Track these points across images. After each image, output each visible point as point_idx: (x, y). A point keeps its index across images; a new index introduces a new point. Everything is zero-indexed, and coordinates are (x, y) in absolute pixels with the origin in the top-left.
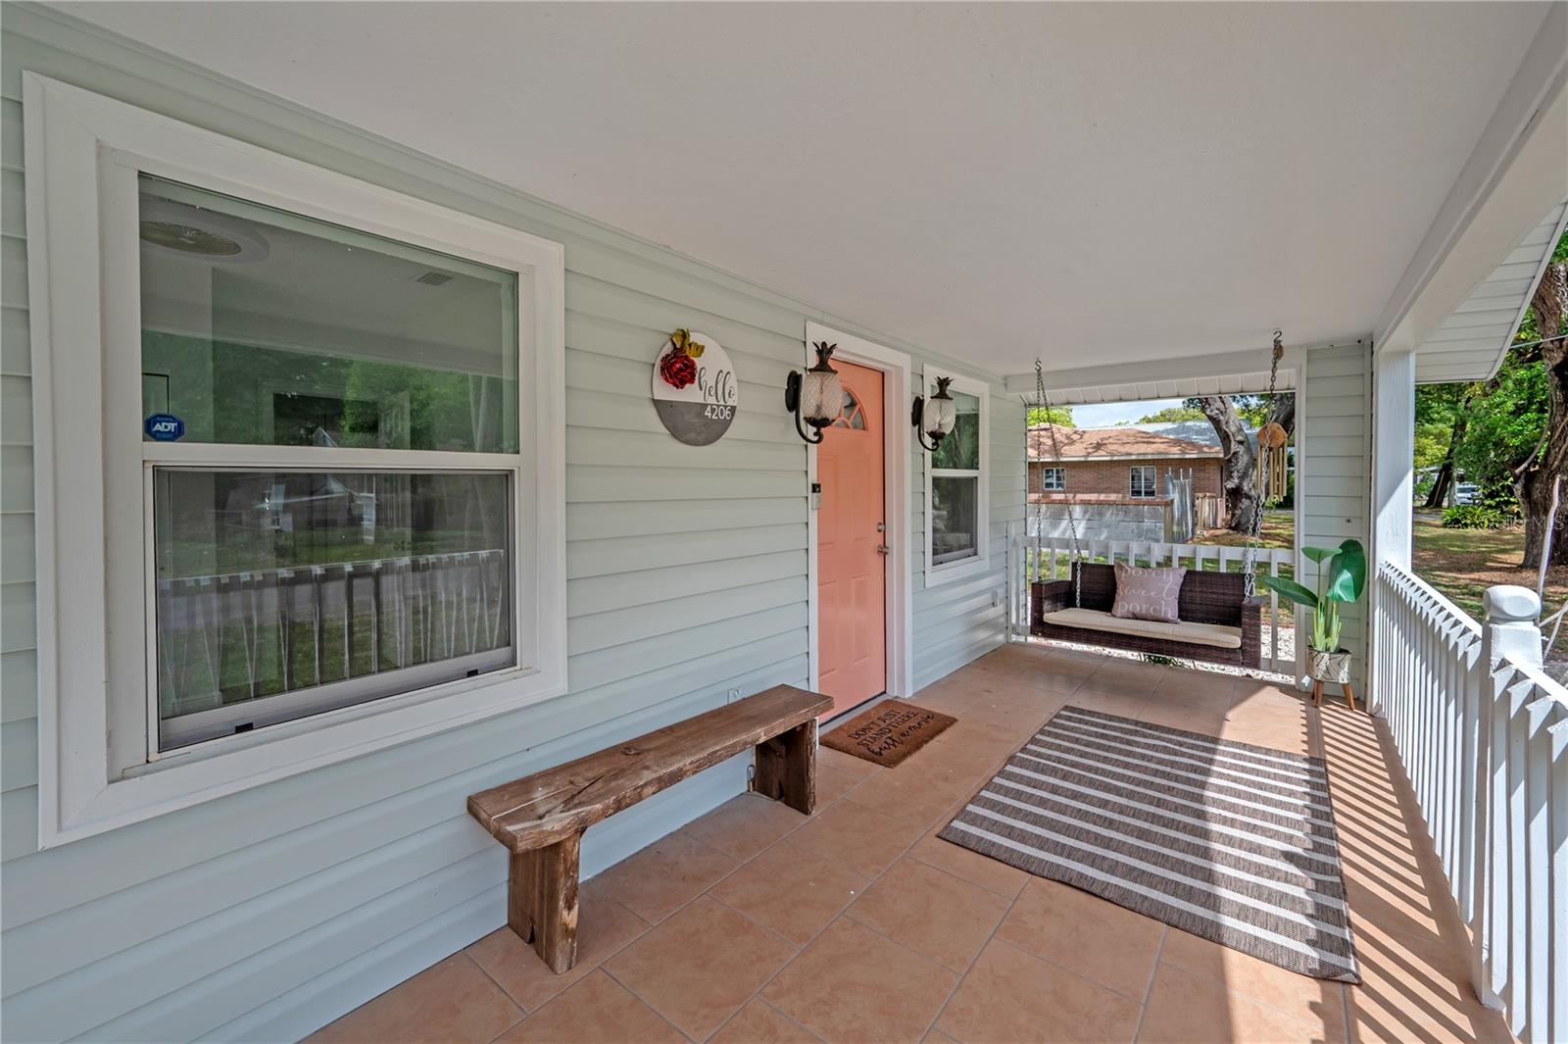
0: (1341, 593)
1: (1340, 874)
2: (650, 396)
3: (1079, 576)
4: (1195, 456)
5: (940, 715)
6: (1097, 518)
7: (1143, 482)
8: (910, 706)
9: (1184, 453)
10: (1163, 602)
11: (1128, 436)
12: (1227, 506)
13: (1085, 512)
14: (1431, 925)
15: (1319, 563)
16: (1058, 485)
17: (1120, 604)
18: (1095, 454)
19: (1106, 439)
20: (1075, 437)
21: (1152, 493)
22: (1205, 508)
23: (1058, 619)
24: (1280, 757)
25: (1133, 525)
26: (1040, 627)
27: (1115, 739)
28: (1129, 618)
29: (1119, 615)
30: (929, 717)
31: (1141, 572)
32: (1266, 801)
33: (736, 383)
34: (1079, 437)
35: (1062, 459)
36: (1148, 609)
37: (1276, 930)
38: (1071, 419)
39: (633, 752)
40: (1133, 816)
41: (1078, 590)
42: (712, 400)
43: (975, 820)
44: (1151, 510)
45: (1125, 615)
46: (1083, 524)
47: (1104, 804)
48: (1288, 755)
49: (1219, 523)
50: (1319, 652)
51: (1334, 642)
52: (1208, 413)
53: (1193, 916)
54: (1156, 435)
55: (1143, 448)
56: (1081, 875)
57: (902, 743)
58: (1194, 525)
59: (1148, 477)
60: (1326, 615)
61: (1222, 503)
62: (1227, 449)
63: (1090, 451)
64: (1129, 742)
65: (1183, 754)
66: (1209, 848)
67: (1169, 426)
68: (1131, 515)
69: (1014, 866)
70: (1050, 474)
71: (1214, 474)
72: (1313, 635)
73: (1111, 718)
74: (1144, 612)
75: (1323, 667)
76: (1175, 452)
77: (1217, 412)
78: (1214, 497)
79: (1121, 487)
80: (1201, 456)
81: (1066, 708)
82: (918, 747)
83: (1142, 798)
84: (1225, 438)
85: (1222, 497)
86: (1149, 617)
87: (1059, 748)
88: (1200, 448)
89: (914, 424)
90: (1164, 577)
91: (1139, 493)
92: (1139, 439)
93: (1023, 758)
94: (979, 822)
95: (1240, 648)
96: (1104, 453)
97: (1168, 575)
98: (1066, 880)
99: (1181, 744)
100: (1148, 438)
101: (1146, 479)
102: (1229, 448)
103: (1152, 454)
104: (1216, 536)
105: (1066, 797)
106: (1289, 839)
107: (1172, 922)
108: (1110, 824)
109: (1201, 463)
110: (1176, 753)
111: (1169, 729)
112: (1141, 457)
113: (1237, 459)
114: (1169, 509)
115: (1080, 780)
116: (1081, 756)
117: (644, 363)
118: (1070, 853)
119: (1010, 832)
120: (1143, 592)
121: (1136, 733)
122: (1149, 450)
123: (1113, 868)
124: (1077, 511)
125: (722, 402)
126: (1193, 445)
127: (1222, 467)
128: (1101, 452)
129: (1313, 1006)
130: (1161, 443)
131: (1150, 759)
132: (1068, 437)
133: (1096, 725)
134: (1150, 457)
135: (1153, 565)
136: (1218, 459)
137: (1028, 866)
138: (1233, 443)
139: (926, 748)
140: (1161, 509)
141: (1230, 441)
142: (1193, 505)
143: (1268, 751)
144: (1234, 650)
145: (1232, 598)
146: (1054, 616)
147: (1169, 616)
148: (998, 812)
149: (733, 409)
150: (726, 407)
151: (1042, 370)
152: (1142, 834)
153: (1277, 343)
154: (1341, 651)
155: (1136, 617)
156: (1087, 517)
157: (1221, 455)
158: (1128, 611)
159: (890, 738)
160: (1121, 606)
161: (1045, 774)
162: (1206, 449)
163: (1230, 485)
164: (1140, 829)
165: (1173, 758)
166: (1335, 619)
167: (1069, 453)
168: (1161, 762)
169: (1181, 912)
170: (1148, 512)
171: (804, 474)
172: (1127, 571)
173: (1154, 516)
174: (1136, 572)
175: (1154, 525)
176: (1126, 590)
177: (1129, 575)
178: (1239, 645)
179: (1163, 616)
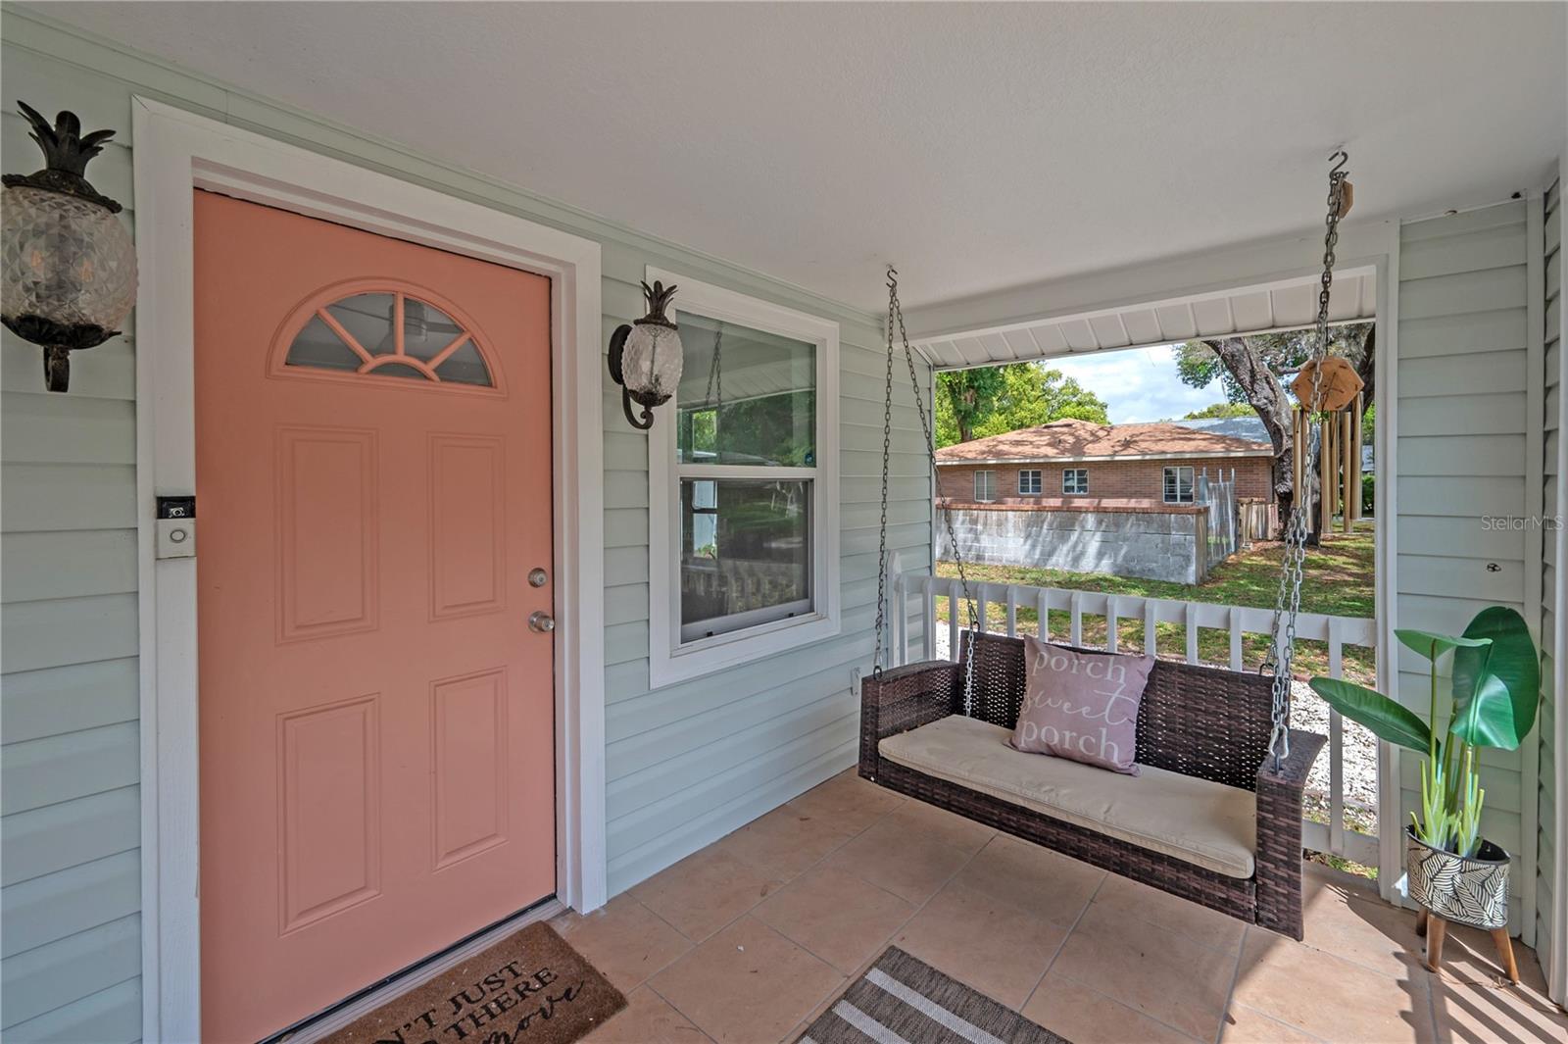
0: (1484, 728)
3: (970, 656)
4: (1240, 455)
5: (601, 983)
6: (1113, 528)
7: (1179, 485)
8: (565, 946)
9: (1228, 450)
10: (1104, 731)
11: (1164, 432)
12: (1280, 513)
13: (1100, 522)
15: (1433, 659)
16: (1080, 489)
17: (1028, 722)
18: (1122, 453)
19: (1137, 436)
20: (1101, 433)
21: (1189, 498)
22: (1252, 517)
23: (901, 751)
25: (1158, 538)
26: (873, 764)
28: (1040, 754)
29: (1023, 746)
30: (568, 991)
31: (1066, 664)
34: (1106, 433)
35: (1085, 459)
36: (1074, 741)
38: (1105, 416)
41: (969, 683)
44: (1178, 521)
45: (1033, 746)
46: (1098, 536)
49: (1270, 535)
50: (1435, 852)
51: (1469, 833)
52: (1254, 402)
54: (1199, 431)
55: (1179, 446)
58: (1238, 537)
59: (1185, 479)
60: (1447, 769)
61: (1273, 510)
62: (1278, 445)
63: (1117, 449)
67: (1215, 422)
68: (1155, 526)
70: (1071, 475)
71: (1264, 477)
74: (1067, 746)
75: (1444, 884)
76: (1218, 450)
77: (1265, 401)
78: (1261, 503)
79: (1152, 491)
80: (1248, 454)
84: (1276, 433)
85: (1273, 502)
86: (1077, 757)
88: (1248, 445)
90: (1109, 677)
91: (1174, 498)
92: (1177, 436)
95: (1253, 879)
96: (1135, 452)
97: (1116, 671)
100: (1185, 434)
101: (1182, 481)
102: (1281, 445)
103: (1191, 452)
104: (1266, 550)
109: (1247, 464)
112: (1179, 456)
113: (1290, 457)
114: (1201, 518)
120: (1067, 705)
122: (1188, 449)
124: (1091, 520)
126: (1238, 441)
127: (1273, 467)
128: (1131, 451)
130: (1204, 439)
132: (1092, 434)
134: (1188, 456)
136: (1268, 458)
138: (1285, 438)
140: (1192, 519)
141: (1281, 437)
142: (1237, 513)
144: (1237, 884)
147: (1115, 760)
154: (1488, 853)
155: (1052, 754)
156: (1103, 528)
157: (1272, 454)
158: (1039, 739)
160: (1030, 728)
162: (1255, 447)
163: (1282, 489)
166: (1471, 780)
167: (1093, 453)
170: (1176, 522)
172: (1042, 657)
173: (1184, 527)
174: (1059, 663)
175: (1182, 538)
176: (1037, 699)
177: (1048, 666)
178: (1249, 875)
179: (1102, 757)
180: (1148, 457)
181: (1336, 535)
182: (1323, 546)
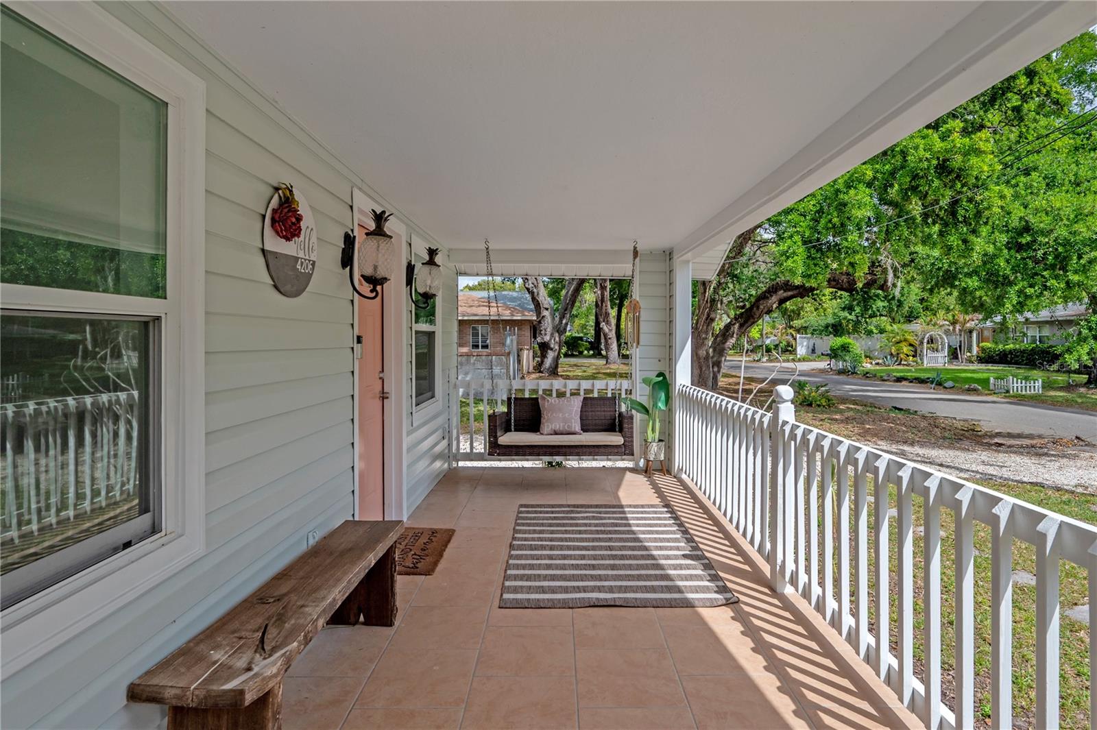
0: (660, 405)
1: (707, 558)
2: (261, 246)
3: (513, 407)
4: (519, 318)
5: (441, 529)
7: (480, 338)
8: (413, 528)
9: (513, 315)
10: (573, 421)
14: (747, 568)
17: (546, 424)
21: (488, 347)
22: (524, 359)
23: (508, 440)
24: (649, 508)
25: (486, 372)
26: (496, 449)
27: (563, 518)
28: (551, 434)
29: (546, 433)
30: (433, 533)
31: (557, 401)
32: (657, 532)
33: (316, 239)
36: (564, 426)
37: (697, 592)
39: (272, 600)
40: (602, 559)
41: (513, 418)
42: (301, 255)
43: (516, 590)
44: (497, 359)
45: (549, 432)
47: (583, 557)
48: (652, 506)
49: (531, 368)
50: (650, 443)
51: (657, 435)
52: (527, 286)
53: (662, 599)
55: (482, 311)
56: (597, 599)
57: (428, 556)
59: (485, 334)
60: (653, 420)
61: (531, 354)
62: (538, 313)
64: (572, 518)
65: (605, 518)
66: (659, 564)
68: (484, 363)
69: (559, 608)
71: (530, 332)
72: (647, 433)
73: (553, 506)
74: (561, 429)
75: (652, 452)
76: (506, 315)
77: (532, 285)
78: (528, 349)
79: (467, 342)
81: (522, 506)
82: (441, 555)
83: (601, 548)
84: (537, 305)
85: (531, 349)
86: (565, 432)
87: (535, 532)
89: (407, 285)
90: (572, 403)
91: (477, 347)
93: (519, 545)
94: (520, 590)
95: (623, 444)
97: (574, 401)
98: (592, 604)
99: (600, 513)
101: (482, 336)
102: (540, 313)
105: (560, 559)
106: (678, 548)
107: (655, 605)
108: (594, 567)
109: (519, 324)
110: (601, 518)
111: (588, 505)
112: (482, 318)
113: (545, 321)
114: (508, 358)
115: (561, 548)
116: (552, 533)
117: (257, 213)
118: (585, 589)
119: (542, 590)
120: (560, 415)
121: (572, 512)
123: (611, 590)
125: (307, 257)
126: (517, 310)
127: (533, 327)
129: (733, 618)
131: (590, 525)
133: (547, 512)
135: (568, 395)
136: (533, 321)
137: (567, 605)
139: (446, 554)
140: (504, 359)
141: (540, 308)
143: (643, 506)
144: (620, 446)
145: (609, 413)
146: (506, 439)
147: (576, 430)
148: (527, 580)
149: (314, 264)
150: (309, 261)
151: (490, 248)
152: (613, 567)
153: (635, 248)
154: (660, 441)
155: (556, 433)
157: (535, 318)
158: (551, 429)
159: (415, 554)
160: (546, 427)
161: (538, 550)
162: (526, 314)
163: (541, 340)
164: (610, 565)
165: (601, 521)
166: (657, 420)
168: (596, 525)
169: (656, 599)
170: (496, 361)
171: (351, 327)
172: (548, 400)
173: (500, 364)
174: (555, 401)
175: (499, 371)
176: (549, 415)
177: (551, 403)
178: (623, 442)
179: (573, 430)
180: (466, 318)
181: (565, 369)
182: (562, 376)
